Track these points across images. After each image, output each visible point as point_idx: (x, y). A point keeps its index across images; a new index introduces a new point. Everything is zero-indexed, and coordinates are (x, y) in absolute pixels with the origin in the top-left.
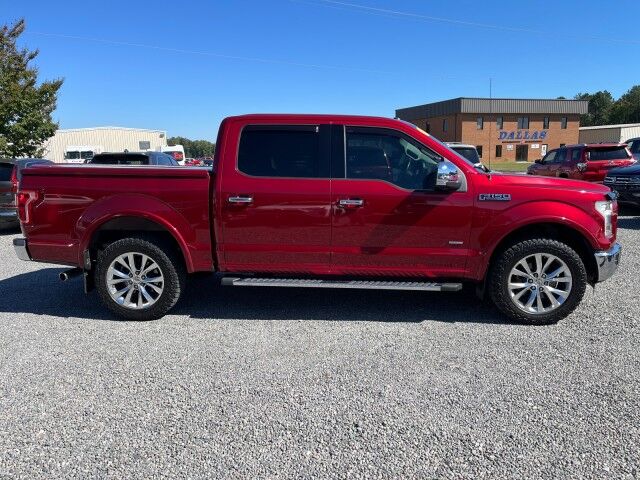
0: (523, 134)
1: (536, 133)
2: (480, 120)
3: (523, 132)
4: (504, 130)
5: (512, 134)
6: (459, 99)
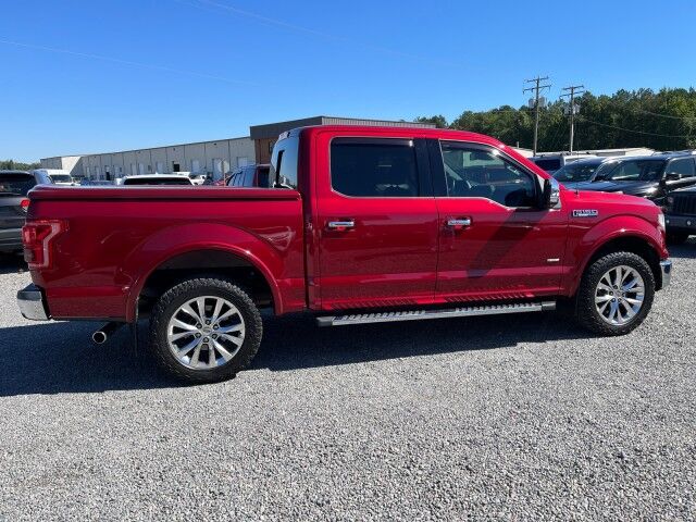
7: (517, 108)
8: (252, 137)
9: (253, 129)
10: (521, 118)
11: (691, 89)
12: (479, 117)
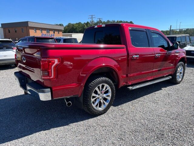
0: (48, 35)
1: (52, 35)
2: (35, 29)
3: (48, 34)
4: (43, 33)
5: (45, 35)
6: (28, 22)
7: (83, 23)
8: (2, 27)
9: (2, 24)
10: (84, 26)
11: (124, 21)
12: (73, 25)
